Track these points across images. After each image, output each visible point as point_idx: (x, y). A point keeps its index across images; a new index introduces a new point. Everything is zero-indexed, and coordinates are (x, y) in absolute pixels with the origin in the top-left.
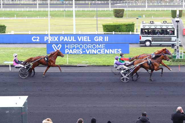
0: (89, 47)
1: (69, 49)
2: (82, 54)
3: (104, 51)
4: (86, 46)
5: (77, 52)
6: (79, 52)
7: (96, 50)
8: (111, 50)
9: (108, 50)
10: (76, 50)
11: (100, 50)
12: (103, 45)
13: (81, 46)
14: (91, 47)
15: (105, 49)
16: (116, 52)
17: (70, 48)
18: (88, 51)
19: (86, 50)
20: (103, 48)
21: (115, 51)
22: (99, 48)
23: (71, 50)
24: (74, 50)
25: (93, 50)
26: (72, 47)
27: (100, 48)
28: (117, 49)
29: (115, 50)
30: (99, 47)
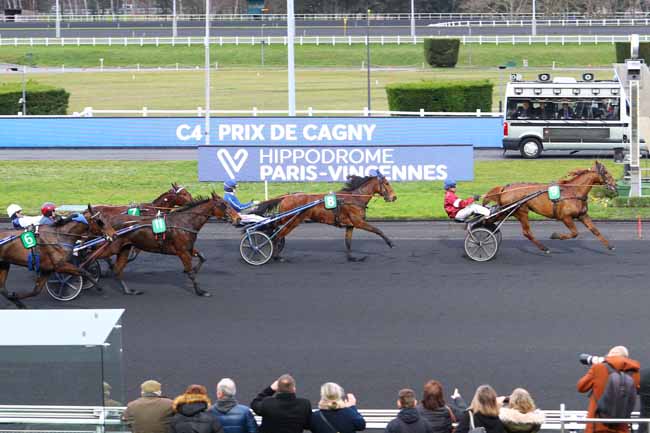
0: (338, 157)
1: (274, 166)
2: (314, 182)
3: (391, 170)
4: (328, 156)
5: (299, 175)
6: (307, 174)
8: (411, 168)
9: (404, 168)
10: (296, 168)
11: (375, 168)
12: (387, 153)
13: (313, 156)
14: (347, 158)
15: (392, 165)
16: (430, 175)
17: (276, 161)
19: (330, 168)
20: (384, 161)
21: (427, 172)
23: (279, 168)
24: (289, 168)
25: (352, 168)
26: (282, 157)
27: (375, 163)
28: (433, 167)
29: (426, 167)
30: (373, 159)
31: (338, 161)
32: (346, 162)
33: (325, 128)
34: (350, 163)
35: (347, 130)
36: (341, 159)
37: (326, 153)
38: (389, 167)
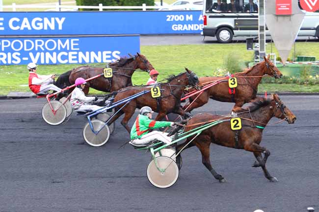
0: (37, 46)
2: (19, 65)
3: (77, 55)
4: (29, 45)
5: (6, 60)
6: (13, 59)
7: (55, 54)
8: (93, 54)
9: (87, 53)
10: (4, 55)
11: (66, 54)
12: (74, 42)
13: (17, 45)
14: (44, 46)
15: (78, 51)
16: (107, 59)
18: (35, 56)
19: (31, 54)
20: (72, 49)
21: (105, 57)
22: (62, 50)
25: (48, 54)
27: (65, 50)
28: (110, 52)
29: (105, 53)
30: (64, 47)
31: (37, 49)
32: (43, 49)
33: (26, 20)
34: (46, 51)
35: (43, 22)
36: (39, 48)
37: (27, 42)
38: (76, 53)
